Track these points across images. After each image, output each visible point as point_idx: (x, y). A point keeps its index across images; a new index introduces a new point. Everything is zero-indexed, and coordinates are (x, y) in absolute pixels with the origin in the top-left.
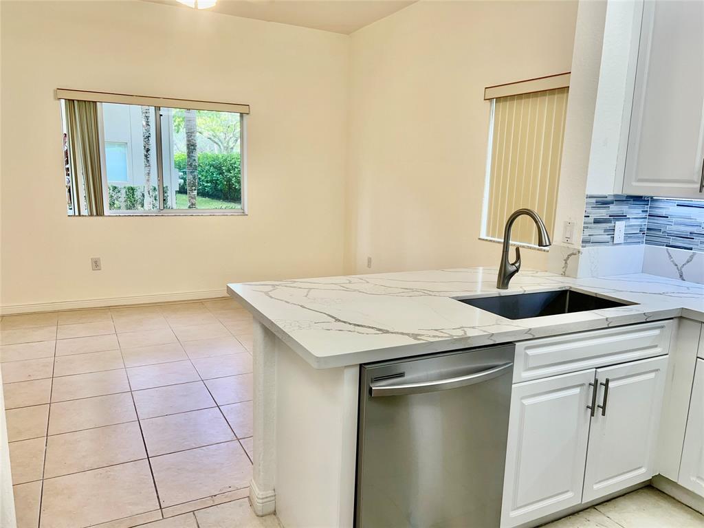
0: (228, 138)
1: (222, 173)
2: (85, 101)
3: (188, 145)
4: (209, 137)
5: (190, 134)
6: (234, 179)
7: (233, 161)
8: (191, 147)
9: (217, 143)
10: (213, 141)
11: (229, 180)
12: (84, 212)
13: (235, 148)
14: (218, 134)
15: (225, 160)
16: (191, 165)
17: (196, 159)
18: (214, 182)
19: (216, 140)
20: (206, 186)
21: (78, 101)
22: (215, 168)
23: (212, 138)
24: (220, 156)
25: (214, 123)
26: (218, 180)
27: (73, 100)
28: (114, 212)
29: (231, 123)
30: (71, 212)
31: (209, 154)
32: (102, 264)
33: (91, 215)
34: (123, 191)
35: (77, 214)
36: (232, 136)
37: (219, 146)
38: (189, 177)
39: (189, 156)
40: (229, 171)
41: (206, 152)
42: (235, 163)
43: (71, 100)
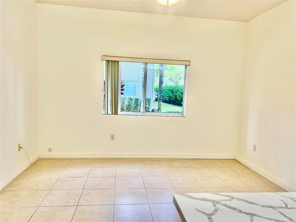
0: (177, 79)
1: (173, 93)
2: (114, 61)
3: (160, 81)
4: (169, 78)
5: (161, 77)
6: (178, 96)
7: (178, 88)
8: (161, 82)
9: (172, 81)
10: (171, 80)
11: (176, 96)
12: (109, 112)
13: (179, 83)
14: (173, 77)
15: (175, 88)
16: (160, 91)
17: (163, 88)
18: (170, 97)
19: (172, 80)
20: (166, 99)
21: (111, 61)
22: (171, 91)
23: (170, 79)
24: (173, 86)
25: (172, 72)
26: (171, 96)
27: (109, 61)
28: (123, 113)
29: (179, 73)
30: (104, 112)
31: (169, 85)
32: (115, 137)
33: (112, 114)
34: (134, 100)
35: (106, 113)
36: (178, 78)
37: (173, 82)
38: (159, 96)
39: (160, 87)
40: (176, 92)
41: (167, 84)
42: (179, 89)
43: (108, 61)
